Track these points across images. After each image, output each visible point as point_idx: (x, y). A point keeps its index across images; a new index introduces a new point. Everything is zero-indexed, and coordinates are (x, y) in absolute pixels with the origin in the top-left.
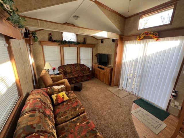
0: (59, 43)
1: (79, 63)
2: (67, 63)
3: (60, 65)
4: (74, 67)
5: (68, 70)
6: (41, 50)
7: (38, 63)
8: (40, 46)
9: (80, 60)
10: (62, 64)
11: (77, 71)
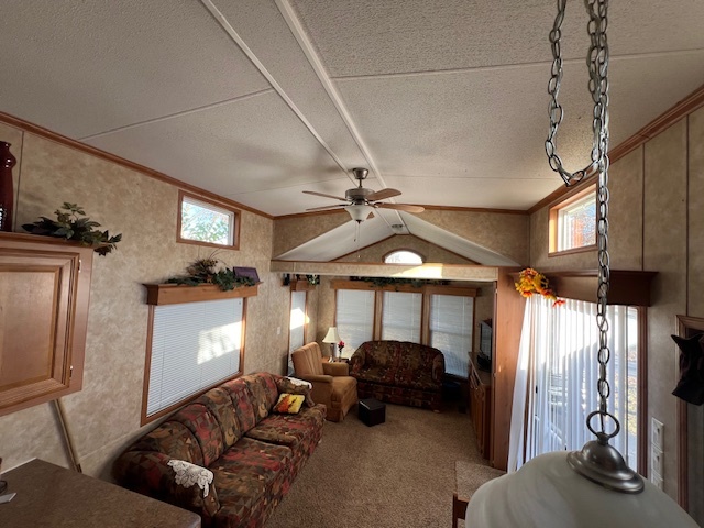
0: (370, 284)
1: (425, 343)
2: (388, 336)
3: (368, 338)
4: (399, 352)
5: (381, 356)
6: (332, 298)
7: (323, 325)
8: (332, 291)
9: (430, 332)
10: (374, 337)
11: (405, 366)
